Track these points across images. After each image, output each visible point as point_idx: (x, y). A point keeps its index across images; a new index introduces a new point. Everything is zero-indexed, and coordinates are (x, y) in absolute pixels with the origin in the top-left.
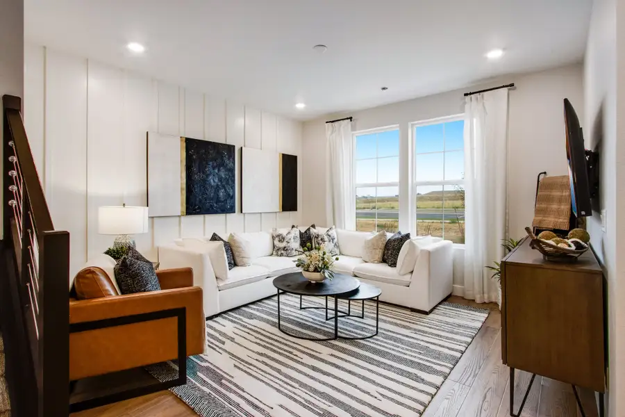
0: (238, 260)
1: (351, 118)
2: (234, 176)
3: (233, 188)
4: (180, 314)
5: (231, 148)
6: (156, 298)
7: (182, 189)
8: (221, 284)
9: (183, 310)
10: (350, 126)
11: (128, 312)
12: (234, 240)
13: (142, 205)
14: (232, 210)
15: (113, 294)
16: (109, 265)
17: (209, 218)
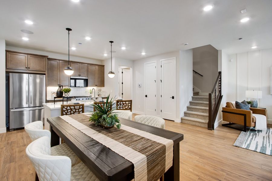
6: (239, 110)
9: (245, 115)
15: (233, 107)
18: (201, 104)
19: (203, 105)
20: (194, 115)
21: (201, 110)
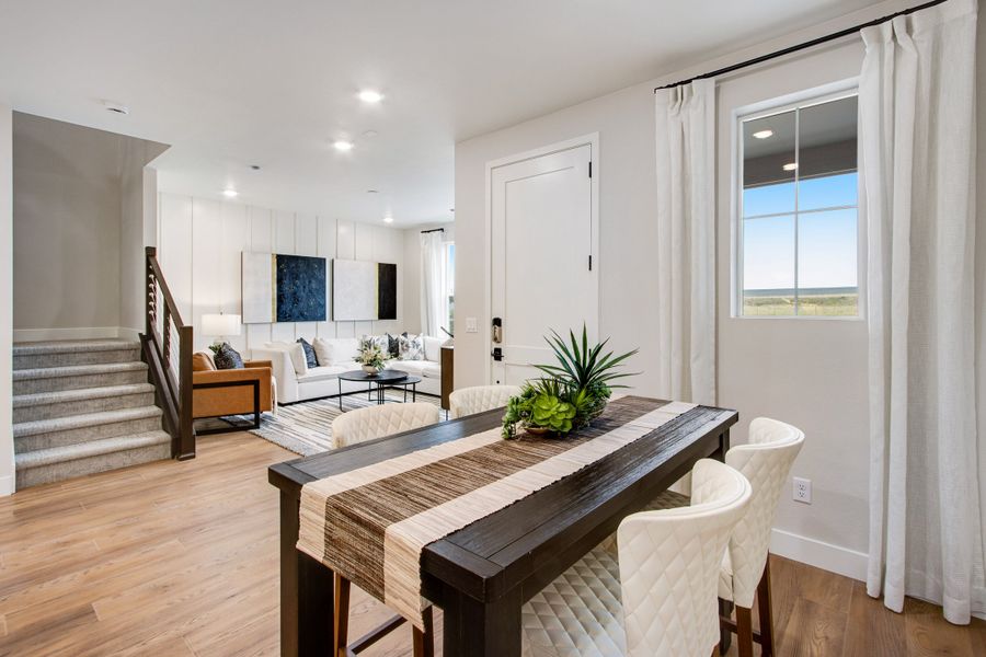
0: (320, 361)
1: (442, 230)
2: (325, 287)
3: (324, 298)
4: (256, 383)
5: (322, 262)
6: (240, 372)
7: (273, 299)
8: (300, 378)
9: (258, 381)
10: (440, 237)
11: (222, 380)
12: (318, 345)
13: (237, 314)
14: (323, 318)
15: (212, 368)
16: (212, 354)
17: (299, 325)
18: (79, 379)
19: (87, 379)
20: (78, 432)
21: (97, 403)
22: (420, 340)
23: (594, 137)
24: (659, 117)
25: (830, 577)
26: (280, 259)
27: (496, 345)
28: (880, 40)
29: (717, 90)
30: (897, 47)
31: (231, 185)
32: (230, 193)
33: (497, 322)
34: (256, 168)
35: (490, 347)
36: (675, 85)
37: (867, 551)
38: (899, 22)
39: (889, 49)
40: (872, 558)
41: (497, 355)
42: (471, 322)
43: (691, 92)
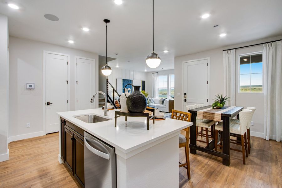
22: (153, 99)
23: (209, 58)
24: (224, 56)
25: (257, 138)
26: (123, 80)
27: (185, 99)
28: (266, 46)
29: (235, 51)
30: (269, 48)
31: (117, 65)
32: (117, 66)
33: (185, 94)
34: (129, 62)
35: (183, 99)
36: (227, 50)
37: (264, 133)
38: (269, 44)
39: (268, 48)
40: (264, 134)
41: (185, 101)
42: (179, 94)
43: (231, 52)
